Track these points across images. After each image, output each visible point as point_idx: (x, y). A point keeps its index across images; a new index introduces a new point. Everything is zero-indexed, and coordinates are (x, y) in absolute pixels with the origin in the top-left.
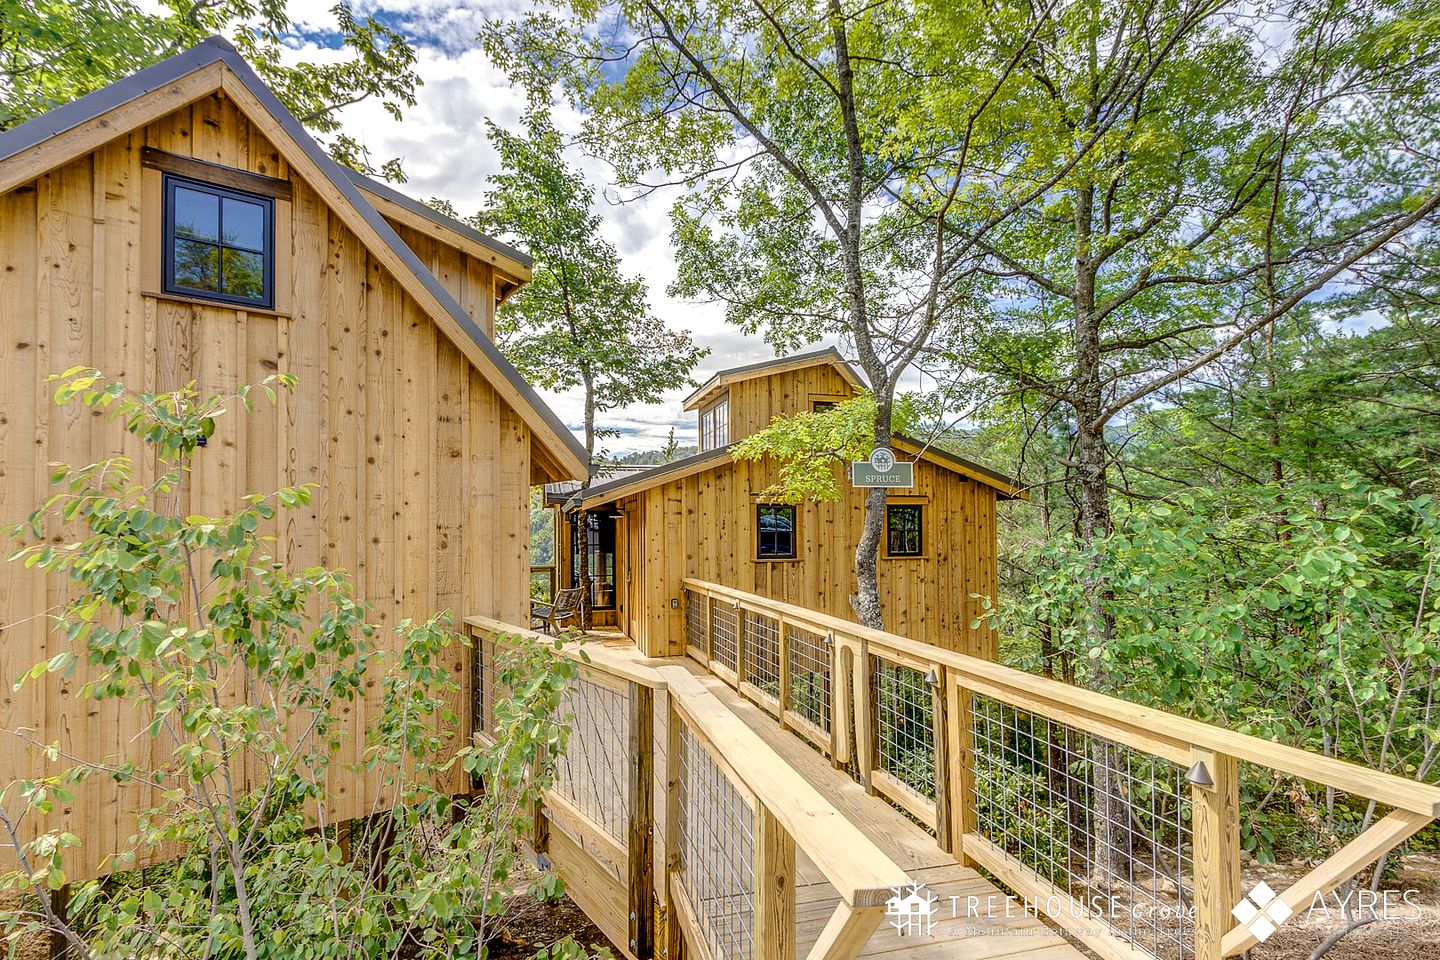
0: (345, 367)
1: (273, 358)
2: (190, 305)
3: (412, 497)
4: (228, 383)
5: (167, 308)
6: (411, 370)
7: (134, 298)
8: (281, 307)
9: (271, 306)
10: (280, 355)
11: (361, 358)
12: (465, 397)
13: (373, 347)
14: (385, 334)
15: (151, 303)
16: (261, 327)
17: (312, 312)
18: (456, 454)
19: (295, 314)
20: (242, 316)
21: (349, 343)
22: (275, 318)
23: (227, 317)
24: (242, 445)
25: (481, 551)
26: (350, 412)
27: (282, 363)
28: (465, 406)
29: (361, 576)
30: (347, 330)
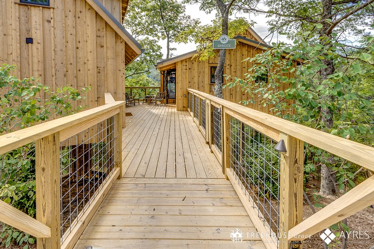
0: (70, 21)
1: (50, 19)
2: (27, 5)
3: (90, 58)
4: (38, 27)
5: (21, 6)
6: (88, 22)
7: (13, 4)
8: (51, 5)
9: (49, 5)
10: (51, 19)
11: (74, 19)
12: (105, 29)
13: (77, 16)
14: (81, 12)
15: (17, 5)
16: (46, 11)
17: (60, 7)
18: (102, 47)
19: (55, 7)
20: (41, 8)
21: (71, 15)
22: (50, 8)
23: (37, 9)
24: (42, 43)
25: (110, 74)
26: (71, 34)
27: (52, 21)
28: (105, 32)
29: (75, 80)
30: (70, 11)
